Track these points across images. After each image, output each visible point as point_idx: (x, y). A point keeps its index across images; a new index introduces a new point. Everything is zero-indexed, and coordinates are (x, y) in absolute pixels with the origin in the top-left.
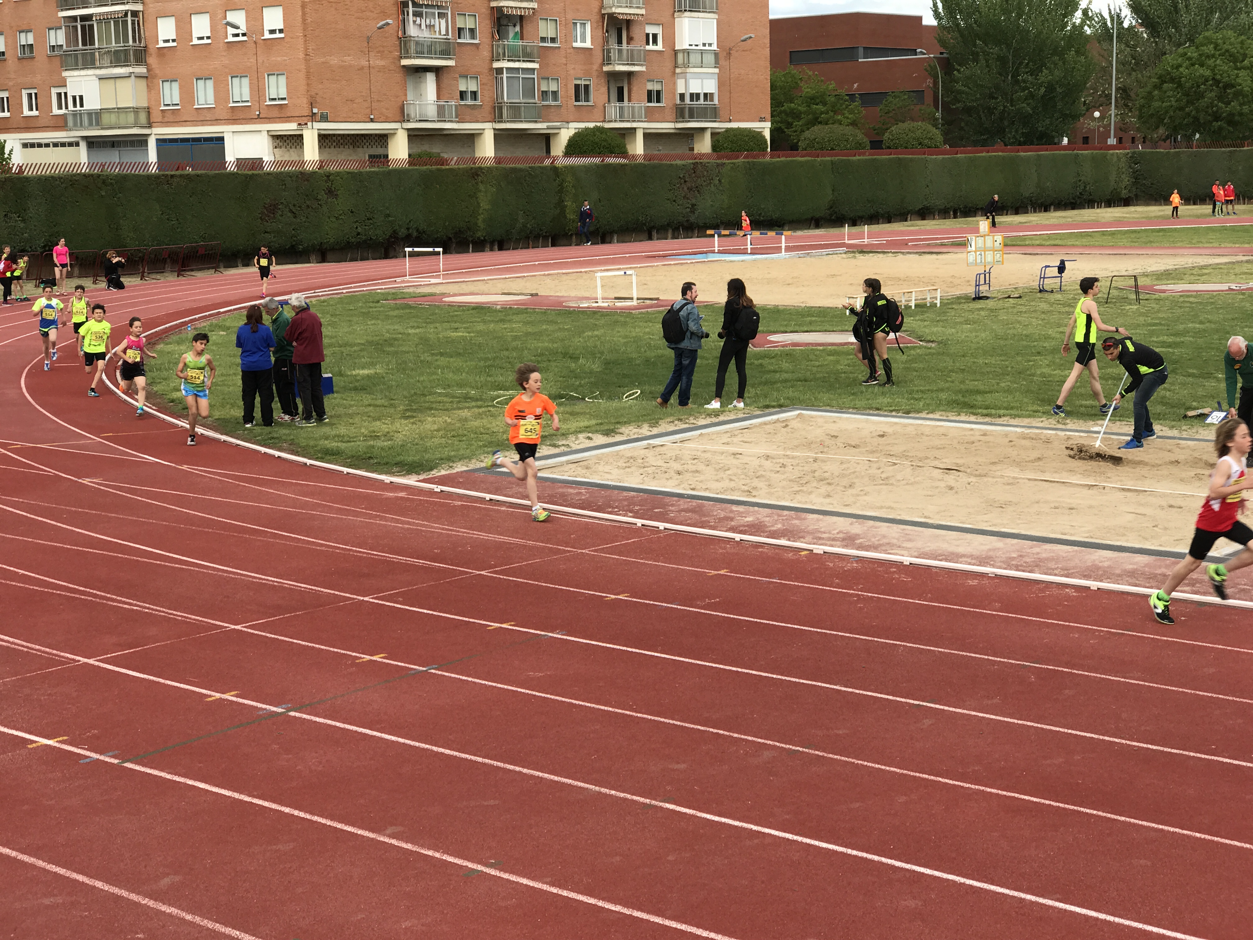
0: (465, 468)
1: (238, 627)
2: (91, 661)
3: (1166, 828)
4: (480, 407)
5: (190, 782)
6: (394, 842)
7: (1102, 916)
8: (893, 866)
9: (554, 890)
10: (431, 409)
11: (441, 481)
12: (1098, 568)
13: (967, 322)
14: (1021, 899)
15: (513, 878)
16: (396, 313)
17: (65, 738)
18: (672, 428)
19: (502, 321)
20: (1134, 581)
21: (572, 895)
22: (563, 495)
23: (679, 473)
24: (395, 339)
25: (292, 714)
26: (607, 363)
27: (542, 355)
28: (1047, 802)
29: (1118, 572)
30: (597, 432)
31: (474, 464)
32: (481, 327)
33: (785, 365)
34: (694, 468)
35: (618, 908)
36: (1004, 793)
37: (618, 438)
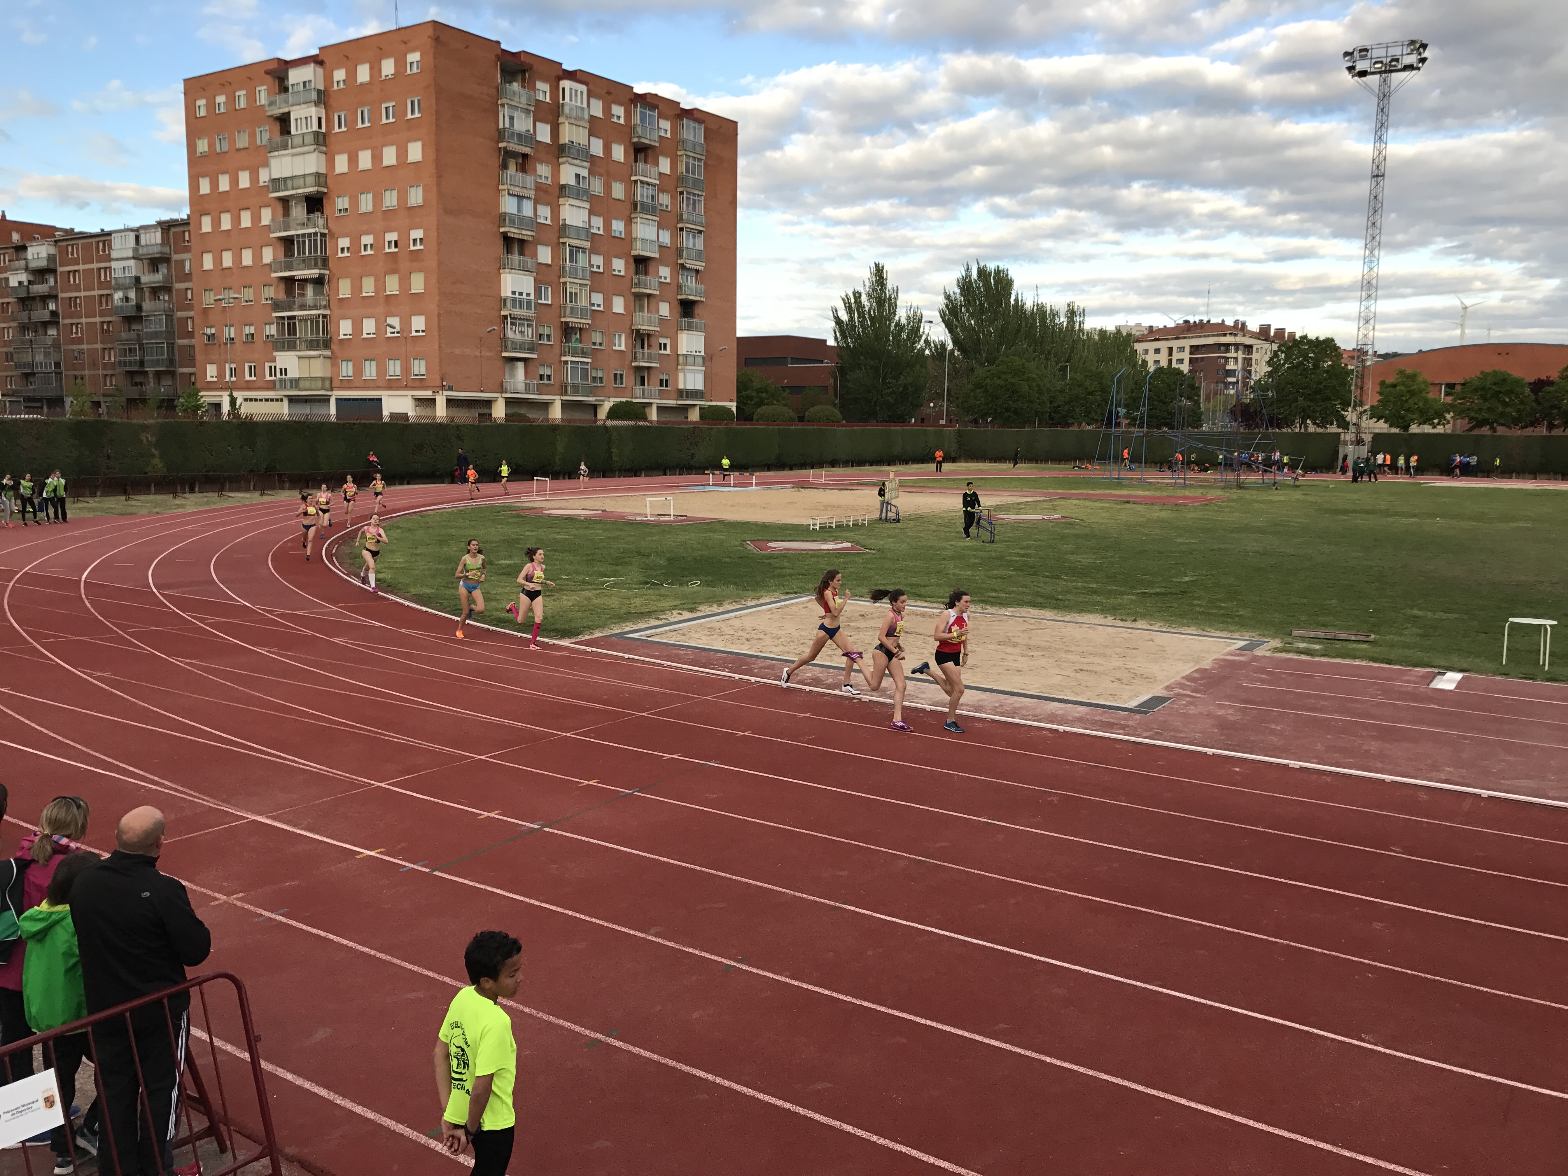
0: (601, 635)
1: (483, 757)
2: (382, 785)
3: (1203, 923)
4: (595, 589)
5: (489, 889)
6: (659, 940)
7: (1197, 999)
8: (1032, 959)
9: (796, 983)
10: (562, 590)
11: (588, 643)
12: (1057, 715)
13: (889, 536)
14: (1133, 985)
15: (761, 972)
16: (513, 520)
17: (382, 850)
18: (732, 608)
19: (587, 528)
20: (1083, 725)
21: (811, 987)
22: (677, 655)
23: (747, 640)
24: (521, 539)
25: (546, 829)
26: (669, 559)
27: (623, 552)
28: (1113, 903)
29: (1070, 718)
30: (684, 609)
31: (607, 632)
32: (575, 532)
33: (786, 564)
34: (755, 637)
35: (849, 999)
36: (1080, 895)
37: (699, 614)
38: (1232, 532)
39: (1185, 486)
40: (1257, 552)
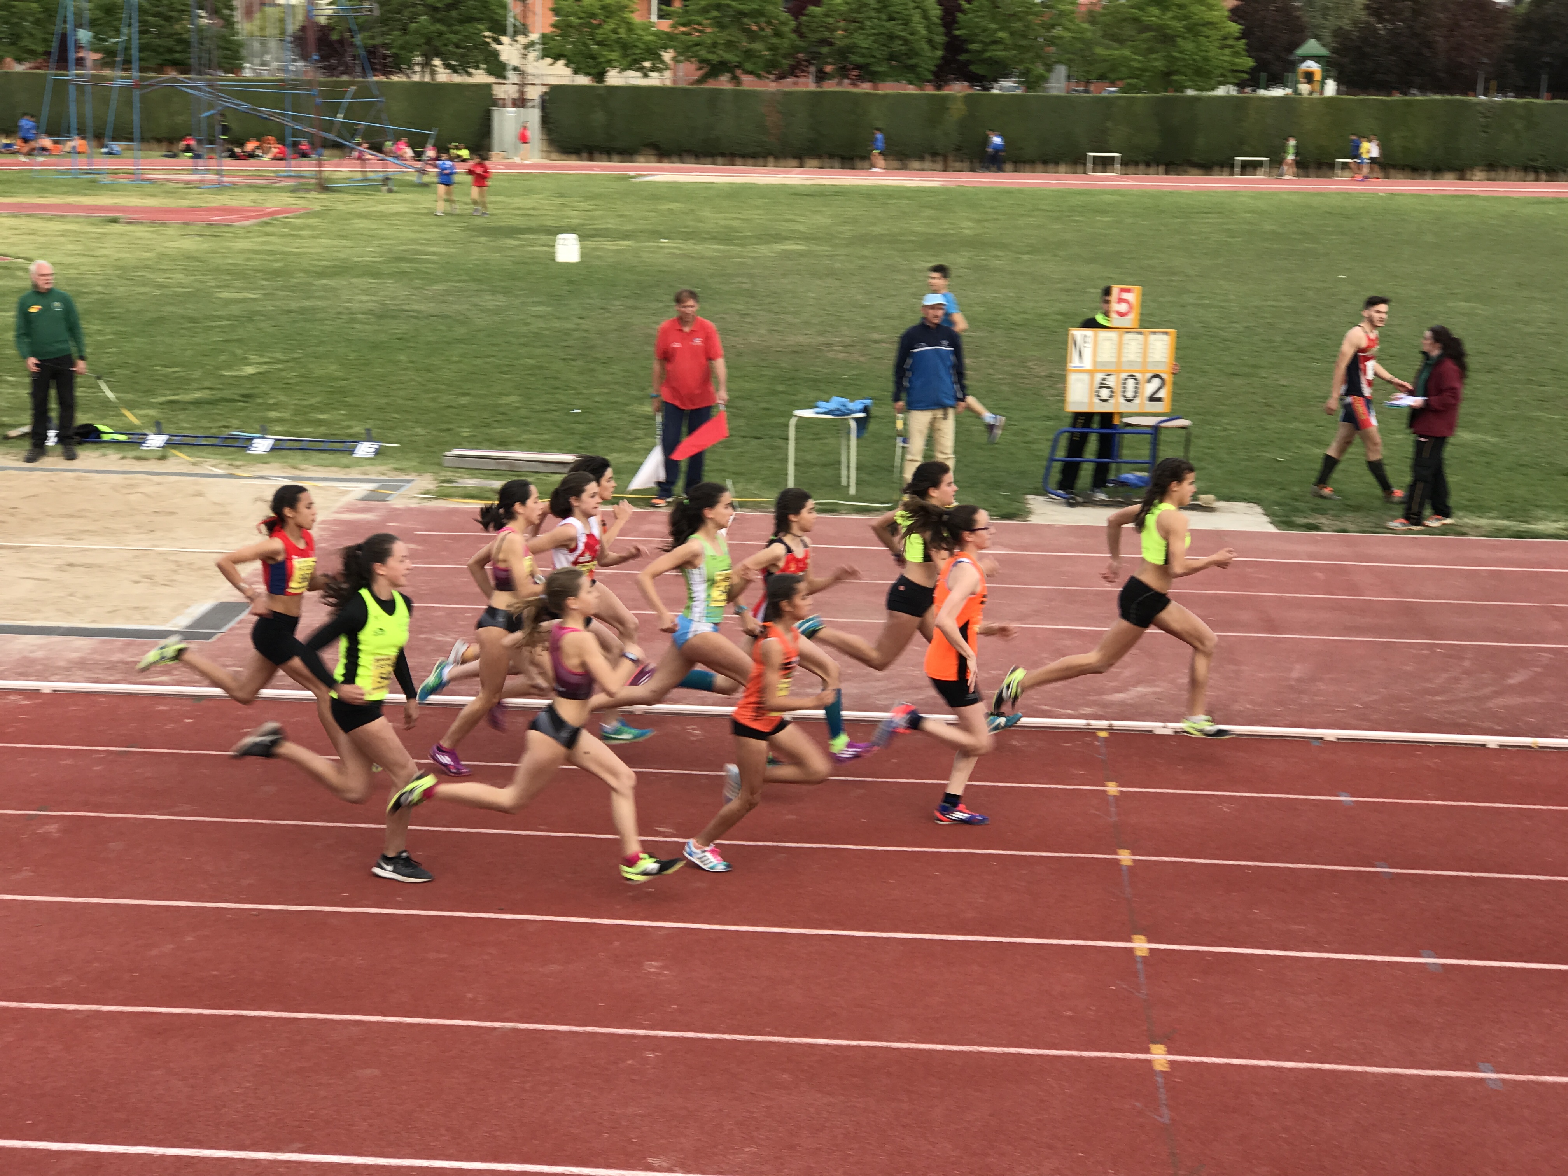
38: (321, 275)
39: (221, 188)
40: (369, 312)
